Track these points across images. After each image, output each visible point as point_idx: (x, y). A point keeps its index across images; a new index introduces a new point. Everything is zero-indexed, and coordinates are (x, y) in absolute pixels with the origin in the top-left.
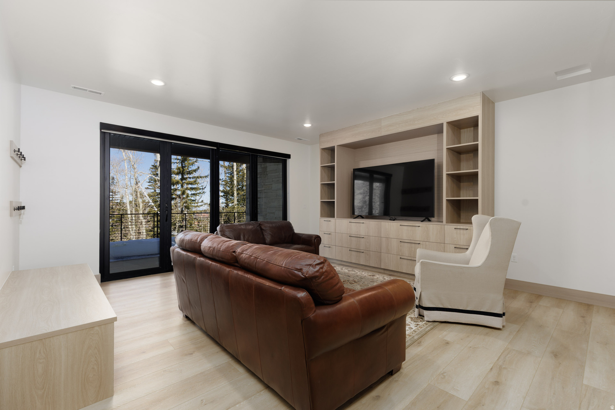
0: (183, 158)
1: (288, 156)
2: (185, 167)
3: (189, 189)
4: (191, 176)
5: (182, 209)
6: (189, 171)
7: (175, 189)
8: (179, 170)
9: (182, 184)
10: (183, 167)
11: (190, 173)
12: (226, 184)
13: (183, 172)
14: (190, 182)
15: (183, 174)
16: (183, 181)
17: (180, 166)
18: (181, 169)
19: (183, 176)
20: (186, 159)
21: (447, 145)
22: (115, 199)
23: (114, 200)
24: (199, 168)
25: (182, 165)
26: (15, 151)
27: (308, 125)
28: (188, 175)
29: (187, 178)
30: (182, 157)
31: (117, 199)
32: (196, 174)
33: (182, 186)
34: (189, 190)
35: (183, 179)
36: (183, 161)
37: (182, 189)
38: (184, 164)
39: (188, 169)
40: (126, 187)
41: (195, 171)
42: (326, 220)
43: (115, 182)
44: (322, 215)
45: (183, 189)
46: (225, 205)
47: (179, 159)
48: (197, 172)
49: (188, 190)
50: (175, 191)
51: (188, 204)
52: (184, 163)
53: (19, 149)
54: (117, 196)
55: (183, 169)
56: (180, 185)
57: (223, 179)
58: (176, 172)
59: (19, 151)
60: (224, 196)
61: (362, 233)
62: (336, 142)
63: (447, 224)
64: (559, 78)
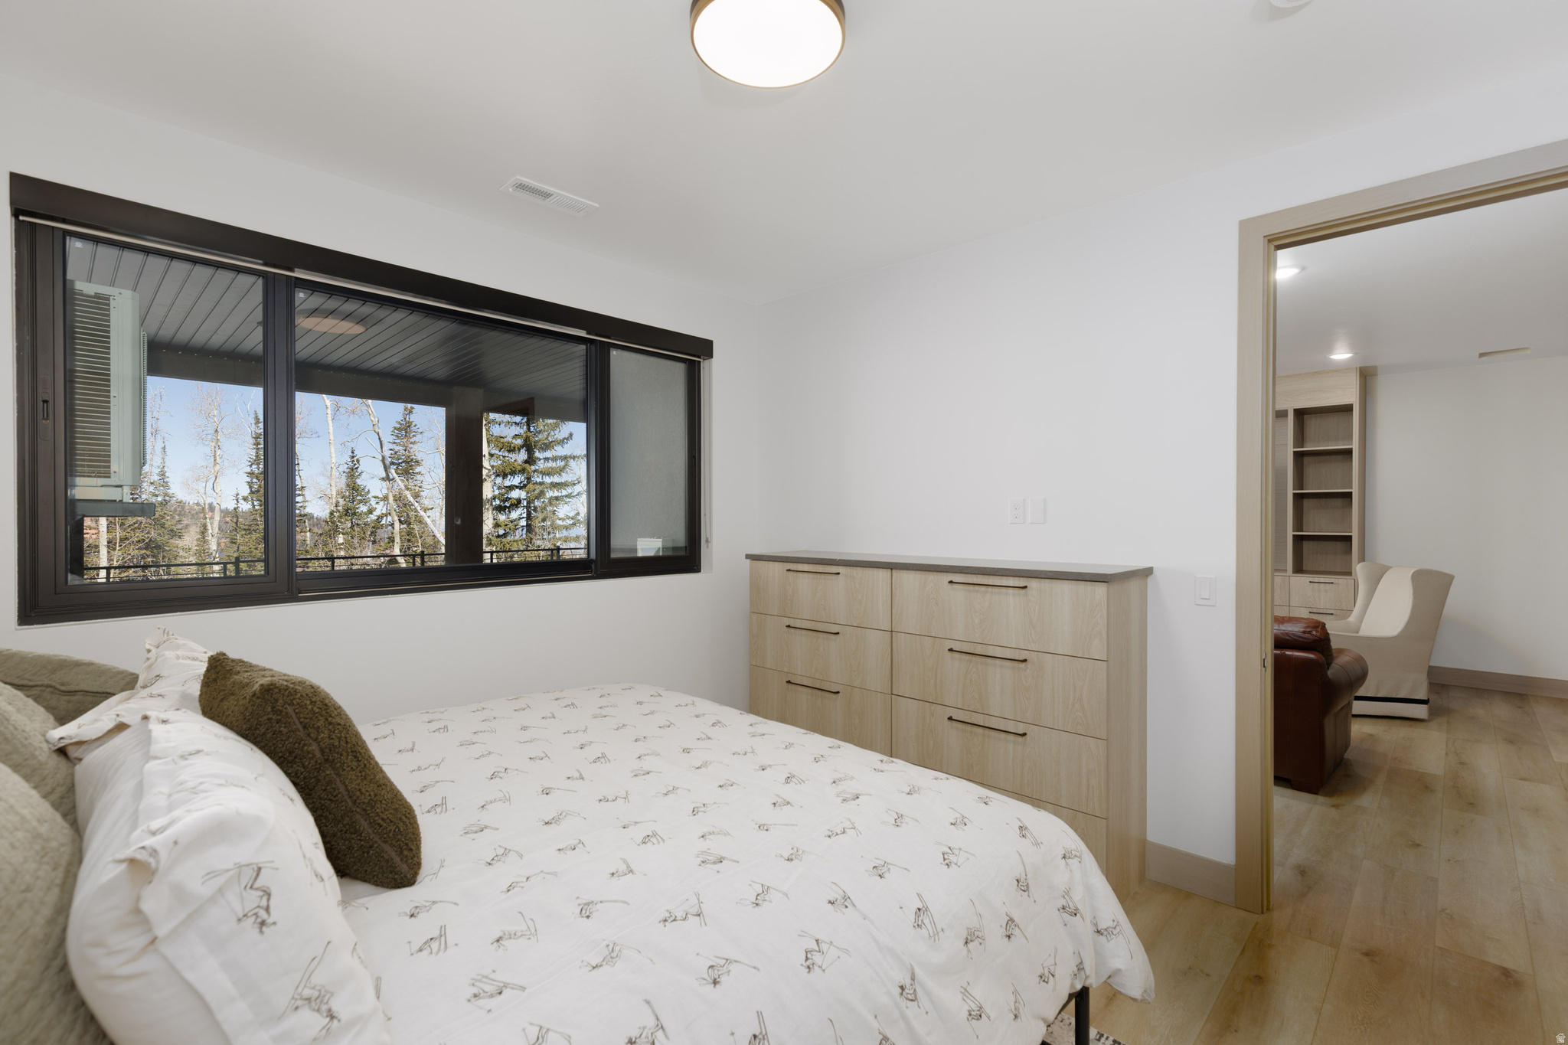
0: (525, 420)
4: (548, 454)
6: (546, 444)
11: (547, 446)
14: (546, 470)
21: (1294, 446)
24: (571, 435)
29: (539, 459)
30: (524, 418)
32: (559, 451)
39: (547, 437)
41: (562, 442)
48: (565, 446)
63: (1294, 575)
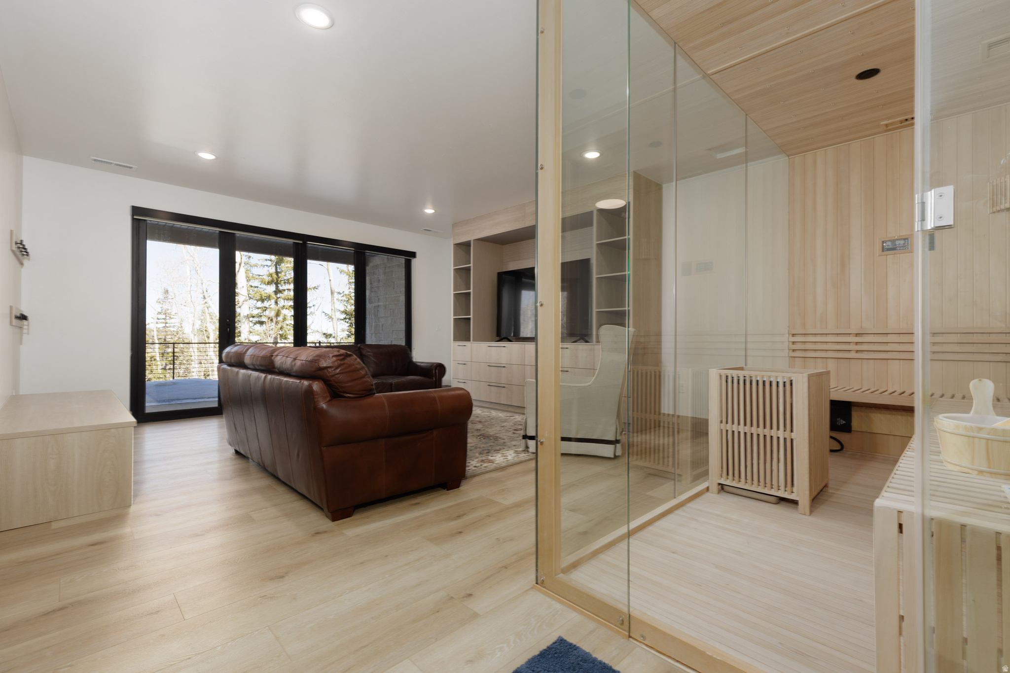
0: (277, 259)
1: (413, 255)
2: (280, 273)
3: (288, 307)
5: (276, 338)
6: (289, 279)
7: (265, 307)
8: (272, 276)
9: (277, 300)
10: (277, 273)
12: (349, 300)
13: (277, 280)
14: (289, 297)
15: (277, 284)
16: (278, 296)
17: (273, 270)
18: (275, 276)
19: (277, 287)
20: (283, 259)
21: (598, 239)
22: (170, 325)
23: (167, 327)
25: (276, 268)
26: (16, 243)
27: (429, 211)
28: (286, 286)
29: (284, 290)
30: (277, 257)
31: (173, 325)
33: (276, 303)
34: (287, 310)
35: (277, 291)
36: (277, 264)
37: (276, 306)
38: (280, 268)
39: (285, 275)
40: (185, 304)
42: (460, 344)
43: (170, 297)
44: (456, 338)
45: (277, 308)
46: (348, 333)
47: (271, 260)
49: (286, 308)
50: (265, 310)
51: (286, 332)
52: (279, 265)
53: (22, 241)
54: (172, 321)
55: (277, 275)
56: (273, 301)
57: (343, 292)
58: (267, 281)
59: (21, 243)
60: (345, 318)
61: (504, 361)
62: (472, 234)
63: (596, 344)
64: (719, 156)
